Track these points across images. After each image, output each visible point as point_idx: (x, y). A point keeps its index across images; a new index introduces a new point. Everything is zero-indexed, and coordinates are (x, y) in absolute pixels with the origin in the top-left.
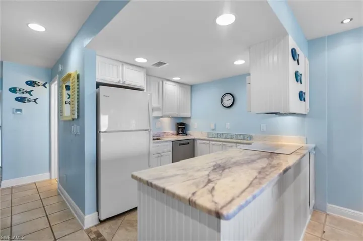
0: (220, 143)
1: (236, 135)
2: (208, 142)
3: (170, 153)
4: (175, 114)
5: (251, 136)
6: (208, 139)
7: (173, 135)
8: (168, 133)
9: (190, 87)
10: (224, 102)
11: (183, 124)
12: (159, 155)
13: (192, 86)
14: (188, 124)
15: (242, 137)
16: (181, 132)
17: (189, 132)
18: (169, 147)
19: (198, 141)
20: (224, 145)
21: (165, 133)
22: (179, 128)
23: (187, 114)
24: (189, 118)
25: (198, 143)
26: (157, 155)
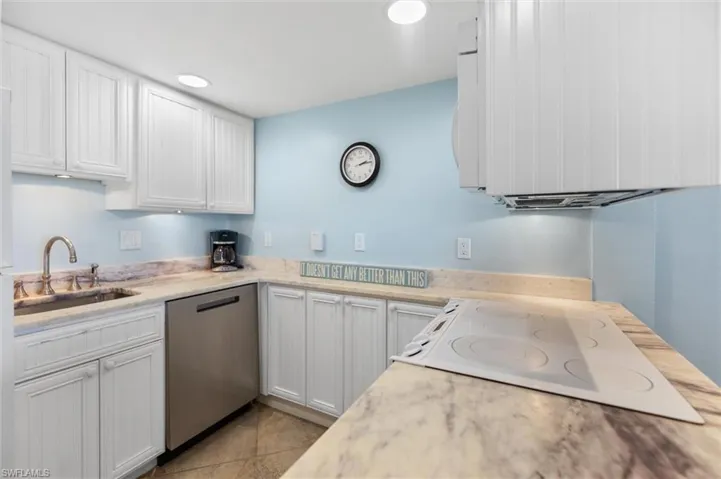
0: (337, 298)
1: (384, 269)
2: (301, 293)
3: (160, 347)
4: (196, 201)
5: (430, 272)
6: (300, 281)
7: (195, 268)
8: (175, 264)
9: (252, 124)
10: (349, 170)
11: (231, 235)
12: (92, 368)
13: (256, 121)
14: (245, 233)
15: (402, 275)
16: (222, 261)
17: (248, 259)
18: (152, 325)
19: (272, 289)
20: (349, 303)
21: (160, 264)
22: (216, 246)
23: (243, 206)
24: (248, 217)
25: (272, 295)
26: (81, 369)
